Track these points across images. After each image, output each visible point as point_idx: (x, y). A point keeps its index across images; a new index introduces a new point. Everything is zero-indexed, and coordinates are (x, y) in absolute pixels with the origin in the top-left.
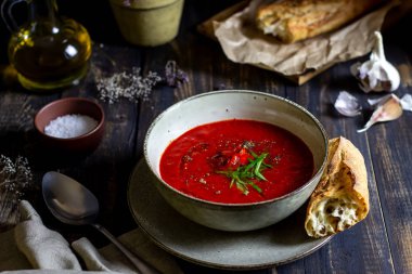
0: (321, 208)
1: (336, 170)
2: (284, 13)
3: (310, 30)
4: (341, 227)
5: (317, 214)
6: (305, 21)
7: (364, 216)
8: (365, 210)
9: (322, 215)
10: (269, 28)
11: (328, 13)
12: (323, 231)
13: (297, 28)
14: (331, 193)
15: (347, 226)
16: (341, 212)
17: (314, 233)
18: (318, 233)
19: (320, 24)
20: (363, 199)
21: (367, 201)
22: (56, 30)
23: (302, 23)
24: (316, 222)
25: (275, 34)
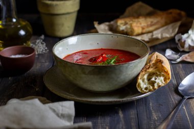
0: (146, 77)
1: (153, 62)
2: (130, 21)
3: (143, 28)
4: (156, 87)
5: (143, 81)
6: (141, 24)
7: (168, 81)
8: (169, 78)
9: (146, 81)
10: (122, 28)
11: (152, 22)
12: (146, 89)
13: (136, 26)
14: (151, 70)
15: (159, 86)
16: (156, 79)
17: (142, 89)
18: (143, 89)
19: (148, 26)
20: (167, 71)
21: (170, 72)
22: (14, 20)
23: (139, 25)
24: (143, 84)
25: (125, 31)
